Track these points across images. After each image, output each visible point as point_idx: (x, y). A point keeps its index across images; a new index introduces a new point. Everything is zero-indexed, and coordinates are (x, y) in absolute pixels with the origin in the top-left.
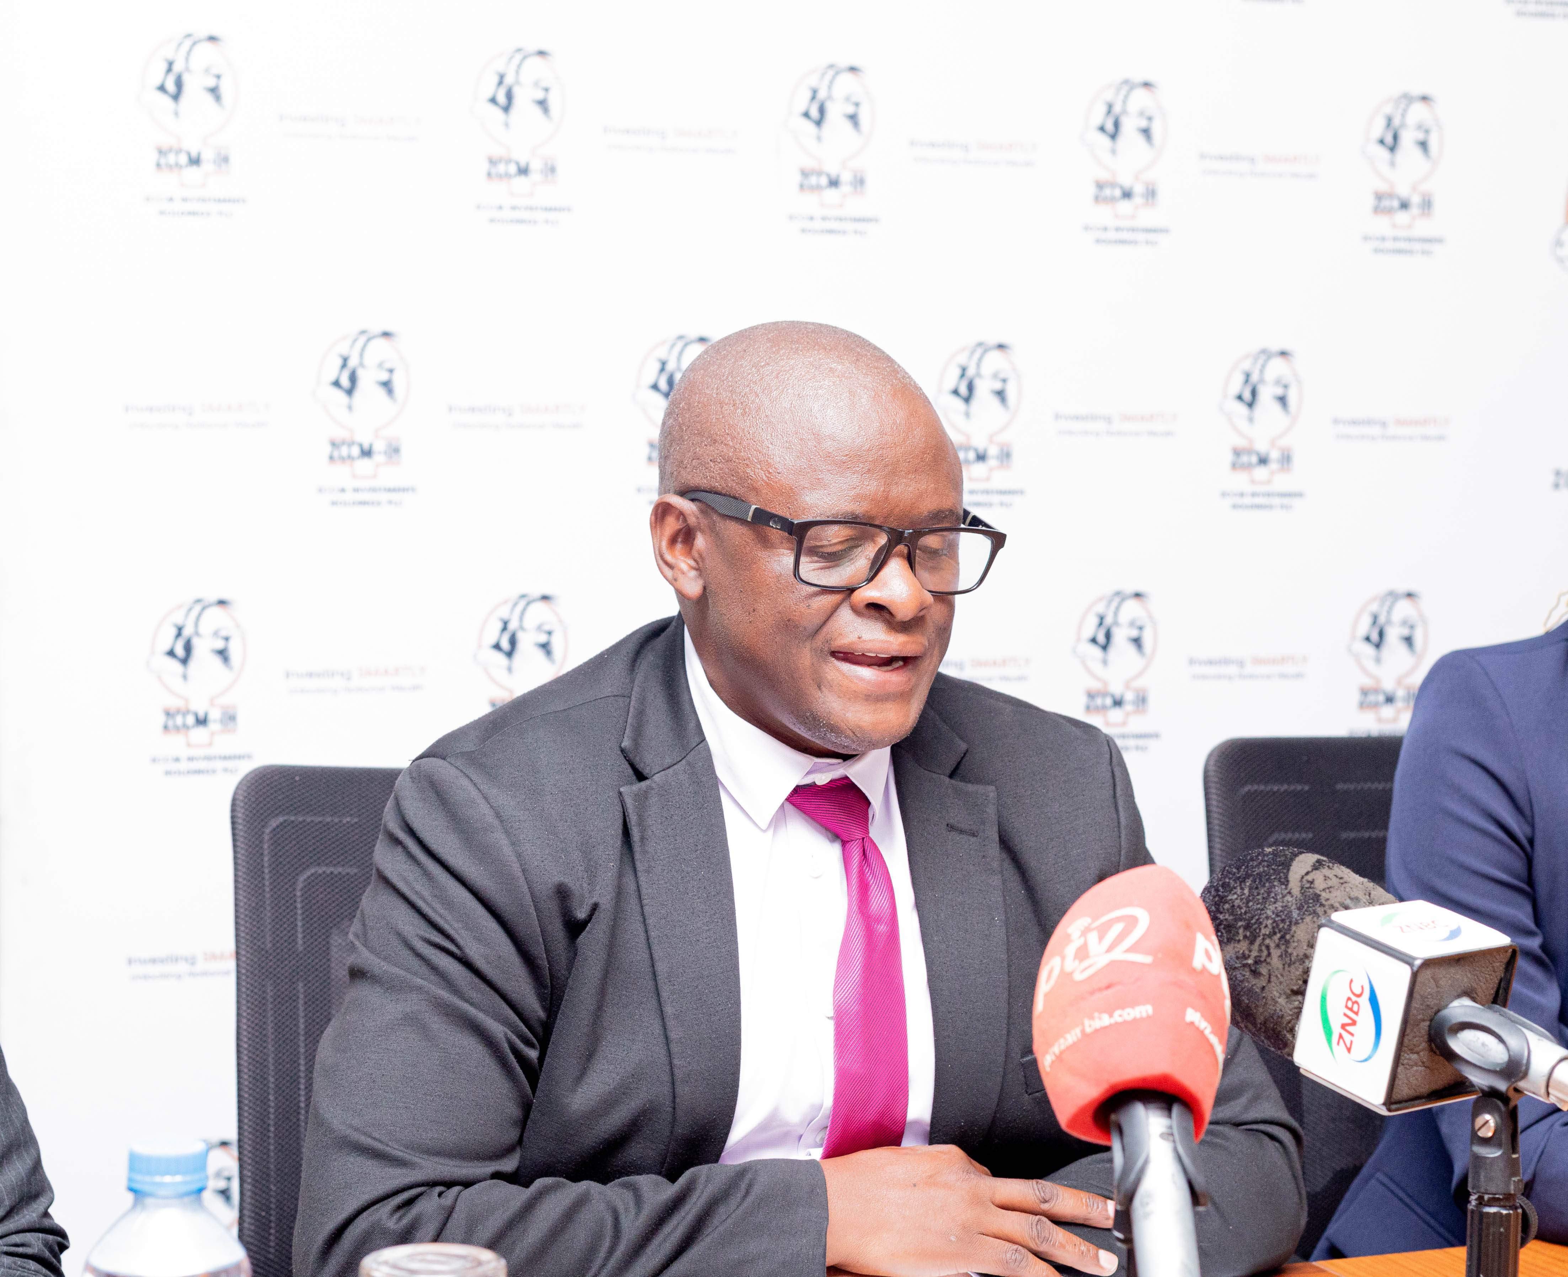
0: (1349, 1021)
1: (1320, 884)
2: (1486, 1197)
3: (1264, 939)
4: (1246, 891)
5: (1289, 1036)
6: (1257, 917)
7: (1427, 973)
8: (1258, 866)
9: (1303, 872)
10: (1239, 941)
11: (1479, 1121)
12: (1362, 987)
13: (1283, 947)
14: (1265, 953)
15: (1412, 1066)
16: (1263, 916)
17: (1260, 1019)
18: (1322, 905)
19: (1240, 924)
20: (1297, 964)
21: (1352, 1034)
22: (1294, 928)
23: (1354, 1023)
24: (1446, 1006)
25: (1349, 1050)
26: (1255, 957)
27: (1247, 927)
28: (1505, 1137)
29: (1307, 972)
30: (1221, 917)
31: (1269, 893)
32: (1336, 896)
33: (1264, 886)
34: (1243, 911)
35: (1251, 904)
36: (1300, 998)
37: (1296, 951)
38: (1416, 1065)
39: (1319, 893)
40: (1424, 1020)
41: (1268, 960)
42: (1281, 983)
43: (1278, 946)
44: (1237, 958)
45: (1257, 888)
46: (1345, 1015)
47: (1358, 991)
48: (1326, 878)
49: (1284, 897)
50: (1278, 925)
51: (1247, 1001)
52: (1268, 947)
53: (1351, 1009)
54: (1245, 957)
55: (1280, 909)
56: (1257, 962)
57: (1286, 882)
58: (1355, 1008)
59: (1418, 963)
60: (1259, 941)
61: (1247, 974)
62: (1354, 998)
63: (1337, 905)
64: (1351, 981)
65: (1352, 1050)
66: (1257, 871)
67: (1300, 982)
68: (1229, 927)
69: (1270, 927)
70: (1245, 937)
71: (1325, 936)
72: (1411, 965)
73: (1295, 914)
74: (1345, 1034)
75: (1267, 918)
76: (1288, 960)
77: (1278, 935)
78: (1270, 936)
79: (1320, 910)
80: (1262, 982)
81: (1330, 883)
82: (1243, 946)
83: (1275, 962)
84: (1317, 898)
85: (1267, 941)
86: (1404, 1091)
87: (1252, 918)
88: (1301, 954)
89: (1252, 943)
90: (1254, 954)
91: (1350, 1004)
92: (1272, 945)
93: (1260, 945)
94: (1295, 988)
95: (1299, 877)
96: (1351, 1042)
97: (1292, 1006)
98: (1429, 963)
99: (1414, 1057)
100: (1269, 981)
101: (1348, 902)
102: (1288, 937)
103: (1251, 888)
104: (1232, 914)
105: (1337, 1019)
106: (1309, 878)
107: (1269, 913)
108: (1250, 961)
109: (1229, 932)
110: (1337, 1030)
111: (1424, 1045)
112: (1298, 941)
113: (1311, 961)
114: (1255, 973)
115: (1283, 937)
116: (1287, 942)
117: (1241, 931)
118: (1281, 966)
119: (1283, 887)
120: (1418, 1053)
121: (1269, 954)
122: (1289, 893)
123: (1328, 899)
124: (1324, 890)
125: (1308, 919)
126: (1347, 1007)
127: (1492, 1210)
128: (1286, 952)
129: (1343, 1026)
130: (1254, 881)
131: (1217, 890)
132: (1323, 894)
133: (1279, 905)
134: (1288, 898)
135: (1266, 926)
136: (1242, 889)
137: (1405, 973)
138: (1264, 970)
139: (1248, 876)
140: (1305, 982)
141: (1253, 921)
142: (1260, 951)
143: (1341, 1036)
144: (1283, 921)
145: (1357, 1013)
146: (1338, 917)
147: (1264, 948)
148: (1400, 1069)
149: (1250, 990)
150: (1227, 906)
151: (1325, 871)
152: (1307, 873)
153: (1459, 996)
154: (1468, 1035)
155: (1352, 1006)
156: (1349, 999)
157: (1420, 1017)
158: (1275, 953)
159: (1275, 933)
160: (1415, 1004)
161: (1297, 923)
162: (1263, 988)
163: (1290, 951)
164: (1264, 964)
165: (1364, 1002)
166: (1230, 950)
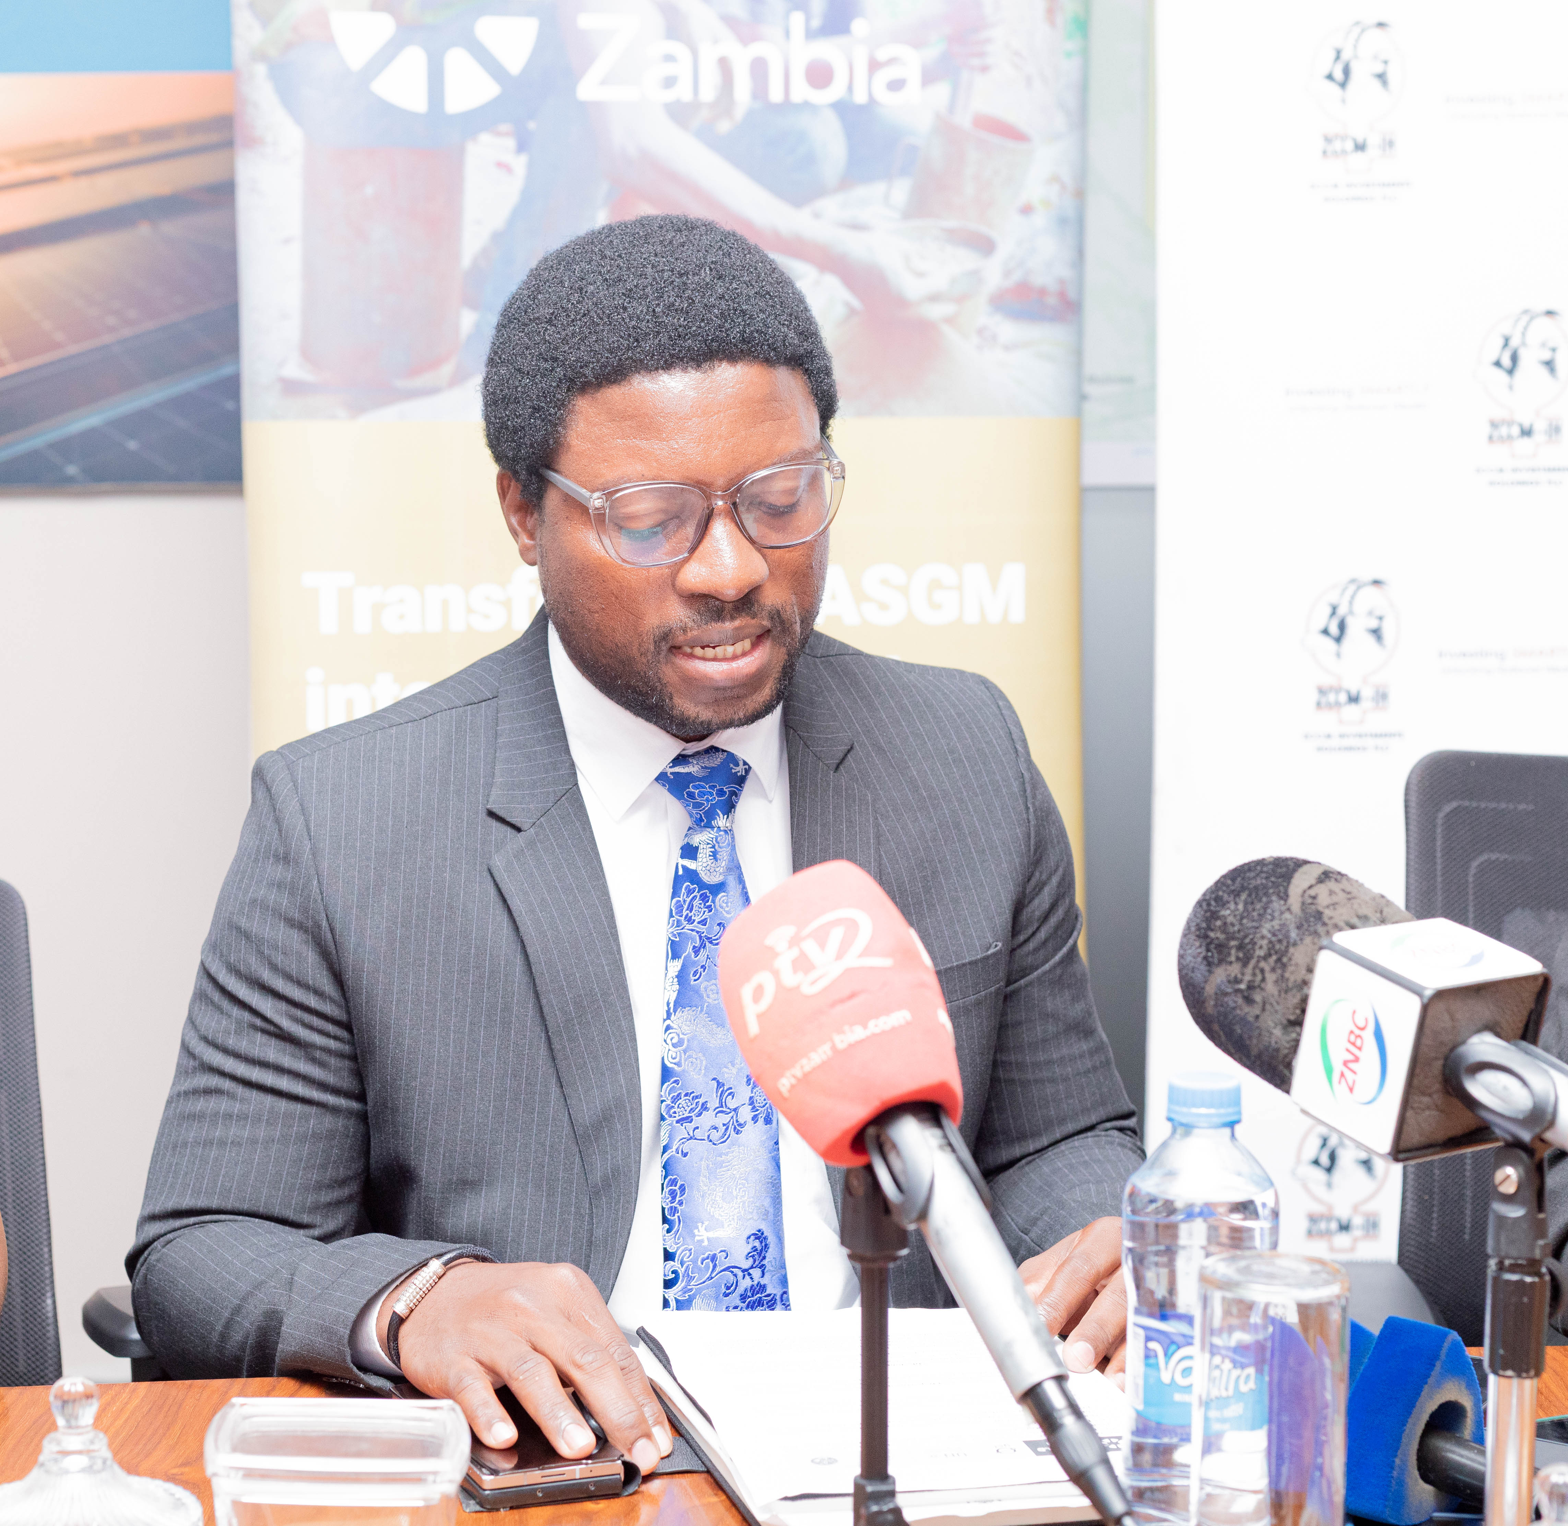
0: (1351, 1057)
1: (1324, 899)
2: (1507, 1262)
3: (1258, 962)
4: (1241, 907)
5: (1286, 1072)
6: (1251, 937)
7: (1440, 1005)
8: (1254, 878)
9: (1306, 885)
10: (1231, 963)
11: (1499, 1175)
12: (1366, 1020)
13: (1279, 971)
14: (1259, 978)
15: (1423, 1110)
16: (1258, 935)
17: (1254, 1052)
18: (1325, 924)
19: (1233, 943)
20: (1294, 991)
21: (1355, 1073)
22: (1291, 950)
23: (1357, 1060)
24: (1463, 1042)
25: (1351, 1090)
26: (1249, 982)
27: (1240, 947)
28: (1530, 1194)
29: (1304, 1000)
30: (1212, 934)
31: (1265, 909)
33: (1260, 901)
34: (1236, 928)
35: (1245, 921)
36: (1298, 1029)
37: (1294, 975)
38: (1428, 1108)
39: (1321, 909)
40: (1436, 1059)
41: (1263, 985)
42: (1276, 1012)
43: (1273, 970)
44: (1229, 982)
45: (1252, 903)
46: (1348, 1050)
47: (1361, 1024)
48: (1331, 893)
49: (1282, 913)
50: (1274, 946)
51: (1239, 1031)
52: (1262, 971)
53: (1354, 1044)
54: (1237, 981)
55: (1277, 927)
56: (1251, 987)
57: (1285, 897)
58: (1358, 1043)
59: (1429, 993)
60: (1253, 962)
61: (1240, 1001)
62: (1357, 1032)
63: (1342, 924)
64: (1354, 1012)
65: (1355, 1090)
66: (1254, 883)
67: (1298, 1012)
68: (1221, 947)
69: (1265, 947)
70: (1238, 959)
71: (1326, 960)
72: (1420, 995)
73: (1294, 934)
74: (1347, 1073)
75: (1263, 937)
76: (1284, 985)
77: (1274, 957)
78: (1265, 958)
79: (1321, 929)
80: (1256, 1010)
81: (1335, 899)
82: (1235, 969)
83: (1270, 987)
84: (1319, 915)
85: (1262, 964)
86: (1414, 1138)
87: (1246, 937)
88: (1299, 980)
89: (1245, 964)
90: (1247, 978)
91: (1352, 1038)
92: (1267, 968)
93: (1254, 968)
94: (1292, 1018)
95: (1299, 891)
96: (1354, 1082)
97: (1288, 1038)
98: (1441, 994)
99: (1426, 1100)
100: (1264, 1010)
101: (1355, 921)
102: (1285, 960)
103: (1246, 903)
104: (1224, 932)
105: (1338, 1056)
106: (1312, 892)
107: (1265, 932)
108: (1243, 986)
109: (1220, 953)
110: (1338, 1067)
111: (1437, 1086)
112: (1297, 965)
113: (1309, 988)
114: (1249, 1000)
115: (1279, 960)
116: (1284, 966)
117: (1233, 952)
118: (1276, 993)
119: (1282, 902)
120: (1430, 1095)
121: (1263, 980)
122: (1289, 909)
123: (1331, 918)
124: (1328, 907)
125: (1308, 940)
126: (1349, 1041)
127: (1514, 1277)
128: (1282, 976)
129: (1345, 1063)
130: (1250, 895)
131: (1209, 905)
132: (1327, 913)
133: (1276, 923)
134: (1287, 915)
135: (1261, 947)
136: (1236, 904)
137: (1414, 1005)
138: (1258, 997)
139: (1243, 888)
140: (1303, 1011)
141: (1247, 941)
142: (1254, 975)
143: (1342, 1075)
144: (1280, 941)
145: (1360, 1049)
146: (1341, 938)
147: (1258, 971)
148: (1409, 1114)
149: (1243, 1020)
150: (1219, 923)
151: (1332, 885)
152: (1311, 887)
153: (1479, 1031)
154: (1487, 1076)
155: (1355, 1040)
156: (1352, 1032)
157: (1433, 1055)
158: (1271, 977)
159: (1270, 955)
160: (1426, 1042)
161: (1295, 944)
162: (1257, 1017)
163: (1287, 975)
164: (1258, 990)
165: (1368, 1036)
166: (1220, 975)
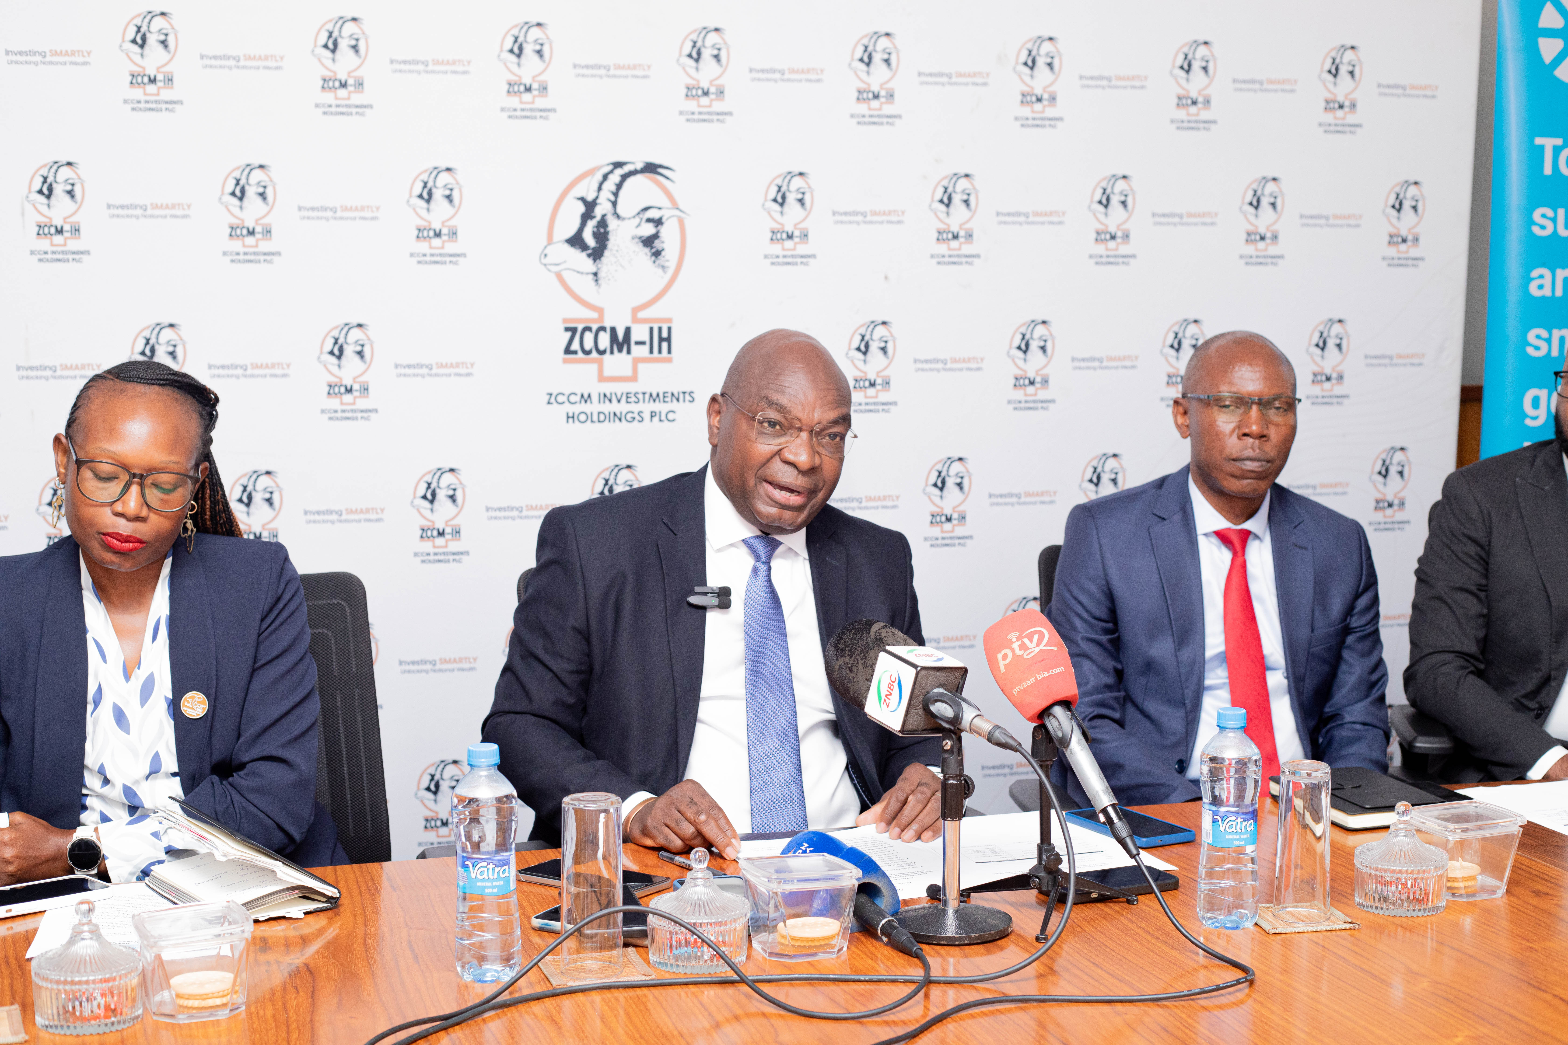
0: (889, 694)
1: (884, 634)
2: (947, 776)
3: (856, 656)
4: (851, 635)
7: (923, 672)
10: (846, 656)
11: (944, 743)
12: (895, 679)
13: (864, 660)
14: (856, 662)
15: (914, 715)
16: (857, 646)
18: (883, 643)
19: (847, 649)
20: (869, 668)
21: (890, 699)
22: (869, 652)
23: (891, 694)
24: (931, 690)
25: (888, 706)
26: (852, 664)
27: (849, 651)
28: (955, 750)
29: (873, 671)
30: (839, 646)
31: (860, 636)
32: (890, 639)
33: (859, 633)
34: (849, 643)
35: (852, 641)
36: (869, 683)
37: (869, 662)
38: (916, 715)
39: (882, 637)
40: (920, 696)
41: (857, 665)
42: (862, 676)
43: (862, 660)
44: (844, 664)
45: (856, 634)
46: (887, 691)
47: (893, 680)
49: (867, 639)
50: (863, 650)
52: (857, 659)
53: (890, 688)
54: (847, 663)
55: (865, 644)
56: (852, 666)
57: (869, 633)
58: (892, 688)
59: (919, 668)
60: (854, 656)
61: (848, 671)
62: (891, 684)
63: (890, 643)
64: (891, 676)
65: (890, 707)
67: (870, 676)
68: (842, 650)
70: (848, 655)
71: (882, 655)
72: (915, 669)
73: (871, 646)
74: (887, 701)
75: (859, 647)
76: (865, 666)
77: (863, 655)
78: (859, 655)
79: (882, 645)
80: (854, 675)
81: (889, 635)
82: (847, 659)
83: (860, 666)
84: (881, 640)
85: (858, 657)
86: (910, 726)
87: (852, 646)
88: (871, 663)
89: (851, 657)
90: (851, 662)
92: (860, 659)
93: (854, 658)
94: (868, 679)
95: (875, 631)
96: (889, 703)
97: (866, 686)
98: (924, 668)
100: (856, 675)
101: (895, 643)
102: (866, 656)
103: (854, 634)
104: (844, 645)
105: (884, 692)
106: (880, 632)
107: (860, 645)
108: (849, 666)
110: (883, 697)
111: (920, 707)
112: (871, 657)
113: (875, 666)
114: (851, 671)
116: (866, 658)
117: (847, 652)
118: (862, 669)
120: (916, 711)
121: (858, 663)
122: (870, 637)
123: (886, 641)
124: (885, 637)
125: (876, 648)
126: (888, 687)
127: (951, 782)
128: (865, 662)
129: (886, 696)
130: (855, 631)
132: (884, 639)
133: (865, 642)
134: (869, 640)
135: (858, 650)
137: (913, 671)
138: (855, 669)
139: (853, 629)
140: (872, 676)
141: (852, 648)
142: (854, 661)
144: (865, 649)
145: (892, 690)
146: (888, 648)
148: (910, 716)
149: (849, 679)
150: (842, 641)
151: (887, 630)
153: (936, 686)
154: (939, 704)
155: (891, 686)
156: (889, 684)
157: (919, 694)
158: (860, 662)
159: (861, 654)
160: (917, 687)
161: (871, 650)
163: (867, 662)
164: (855, 667)
165: (896, 685)
166: (841, 661)
